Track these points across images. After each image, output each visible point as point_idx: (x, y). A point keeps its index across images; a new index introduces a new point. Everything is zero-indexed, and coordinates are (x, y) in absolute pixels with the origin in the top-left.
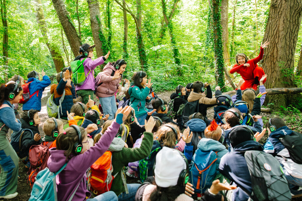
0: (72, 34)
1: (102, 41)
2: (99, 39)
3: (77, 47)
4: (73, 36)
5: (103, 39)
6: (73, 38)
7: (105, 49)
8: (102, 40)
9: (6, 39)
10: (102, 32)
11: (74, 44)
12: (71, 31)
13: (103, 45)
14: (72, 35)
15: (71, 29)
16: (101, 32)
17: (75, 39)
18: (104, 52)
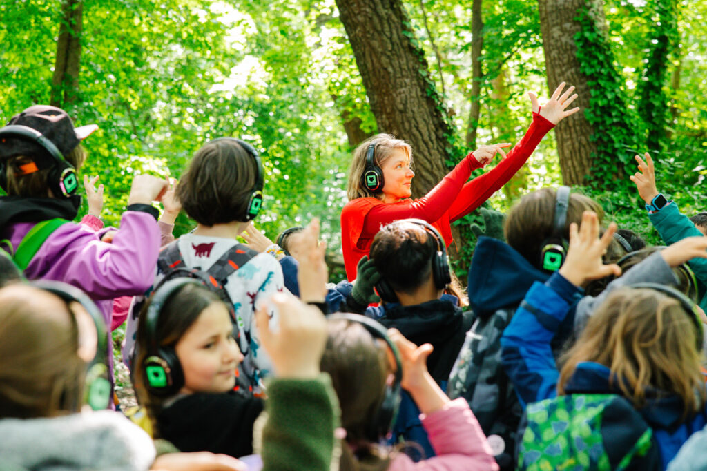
0: (379, 33)
1: (592, 77)
2: (576, 63)
3: (401, 112)
4: (385, 48)
5: (601, 63)
6: (384, 60)
7: (608, 122)
8: (589, 71)
9: (71, 55)
10: (598, 25)
11: (388, 94)
12: (376, 20)
13: (592, 101)
14: (375, 43)
15: (375, 10)
16: (592, 23)
17: (396, 63)
18: (596, 144)
